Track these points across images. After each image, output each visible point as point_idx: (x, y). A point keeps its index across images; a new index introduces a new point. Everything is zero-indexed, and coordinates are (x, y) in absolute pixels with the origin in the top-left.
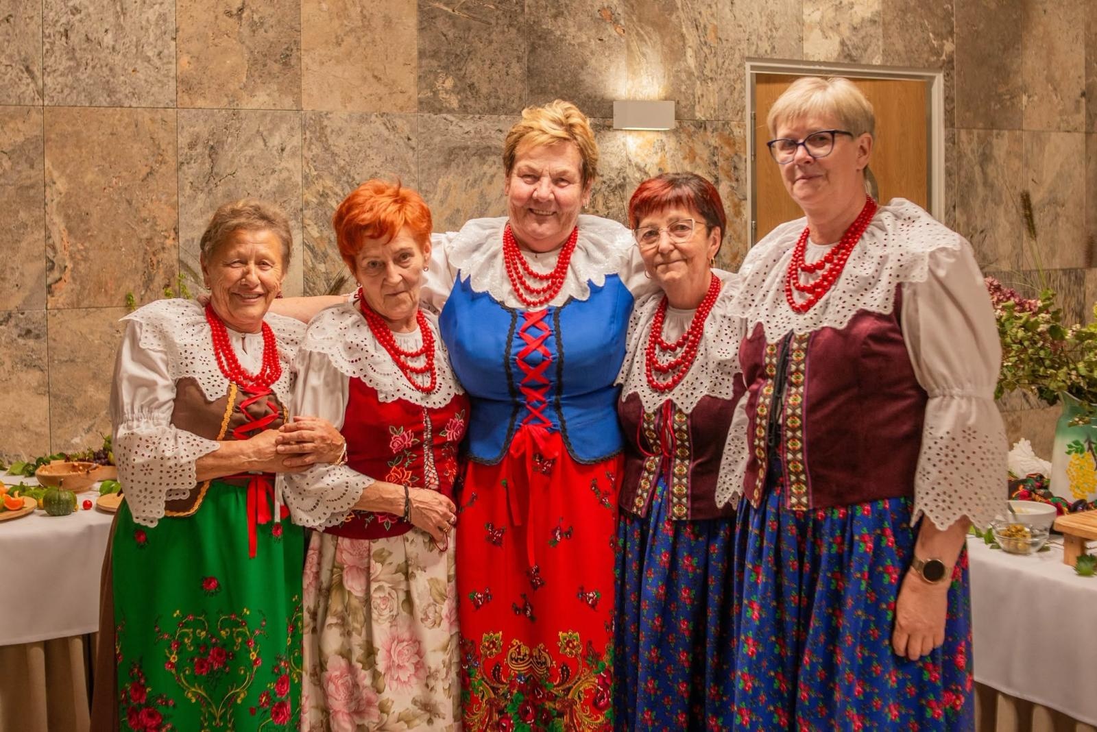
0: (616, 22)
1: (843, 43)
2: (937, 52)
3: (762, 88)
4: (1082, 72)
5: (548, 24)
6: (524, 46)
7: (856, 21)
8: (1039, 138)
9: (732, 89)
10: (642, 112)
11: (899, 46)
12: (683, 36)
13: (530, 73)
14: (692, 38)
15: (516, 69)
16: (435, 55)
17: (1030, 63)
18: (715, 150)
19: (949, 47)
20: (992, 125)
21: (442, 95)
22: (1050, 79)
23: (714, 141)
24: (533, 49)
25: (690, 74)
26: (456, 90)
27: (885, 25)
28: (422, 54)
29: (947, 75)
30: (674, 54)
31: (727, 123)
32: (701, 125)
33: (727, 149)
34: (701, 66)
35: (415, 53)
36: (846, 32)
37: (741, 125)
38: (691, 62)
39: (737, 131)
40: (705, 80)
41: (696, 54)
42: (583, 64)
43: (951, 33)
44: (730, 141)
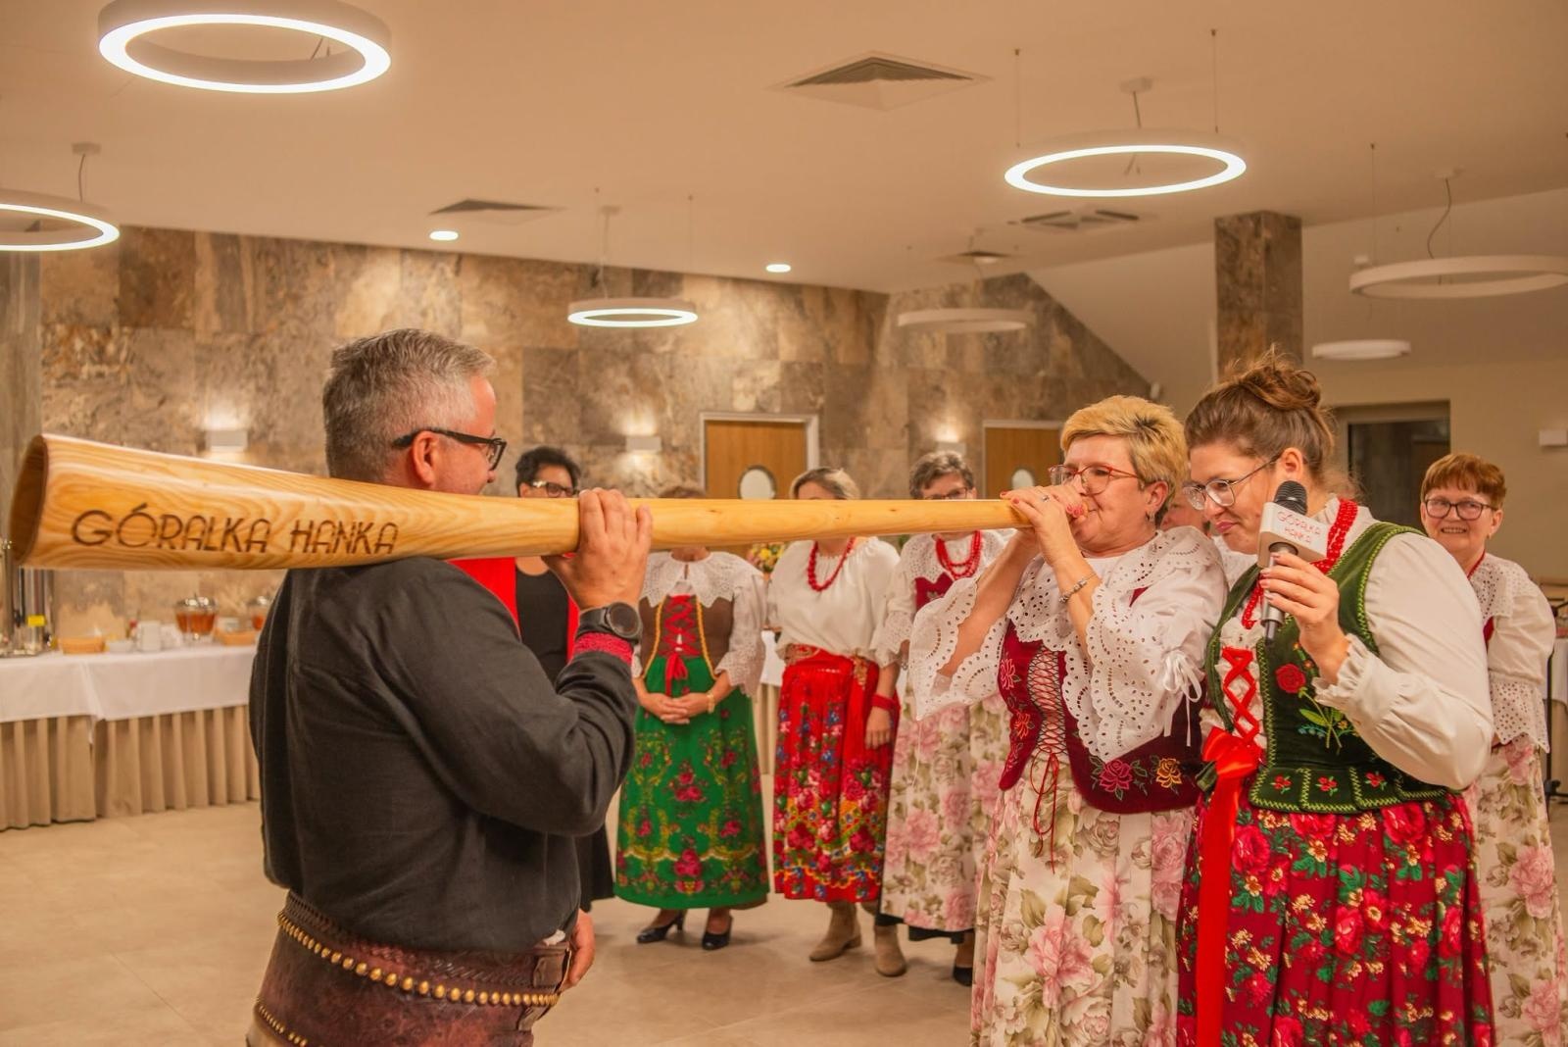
0: (627, 392)
1: (757, 401)
2: (813, 404)
3: (710, 428)
4: (905, 412)
5: (591, 394)
6: (578, 408)
7: (765, 388)
8: (877, 453)
9: (692, 429)
10: (642, 443)
11: (790, 400)
12: (664, 401)
13: (583, 423)
14: (670, 400)
15: (575, 420)
16: (532, 413)
17: (872, 408)
18: (683, 463)
19: (821, 400)
20: (848, 445)
21: (536, 435)
22: (885, 417)
23: (683, 457)
24: (583, 409)
25: (669, 421)
26: (543, 432)
27: (783, 390)
28: (525, 413)
29: (821, 418)
30: (660, 409)
31: (689, 448)
32: (675, 449)
33: (691, 463)
34: (675, 416)
35: (521, 411)
36: (758, 393)
37: (698, 448)
38: (669, 413)
39: (695, 453)
40: (677, 423)
41: (673, 409)
42: (610, 416)
43: (822, 392)
44: (691, 457)
